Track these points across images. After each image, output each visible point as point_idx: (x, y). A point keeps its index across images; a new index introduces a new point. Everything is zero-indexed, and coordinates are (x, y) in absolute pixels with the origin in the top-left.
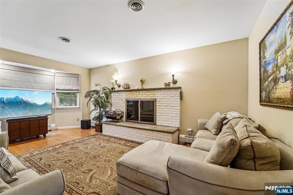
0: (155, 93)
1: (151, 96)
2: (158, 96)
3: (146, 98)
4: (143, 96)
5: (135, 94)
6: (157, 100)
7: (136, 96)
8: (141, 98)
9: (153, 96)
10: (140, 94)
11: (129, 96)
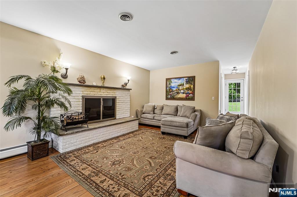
0: (115, 92)
1: (112, 94)
2: (117, 94)
3: (108, 96)
4: (105, 93)
5: (96, 91)
6: (117, 98)
7: (96, 93)
8: (102, 95)
9: (113, 94)
10: (101, 91)
11: (86, 93)
